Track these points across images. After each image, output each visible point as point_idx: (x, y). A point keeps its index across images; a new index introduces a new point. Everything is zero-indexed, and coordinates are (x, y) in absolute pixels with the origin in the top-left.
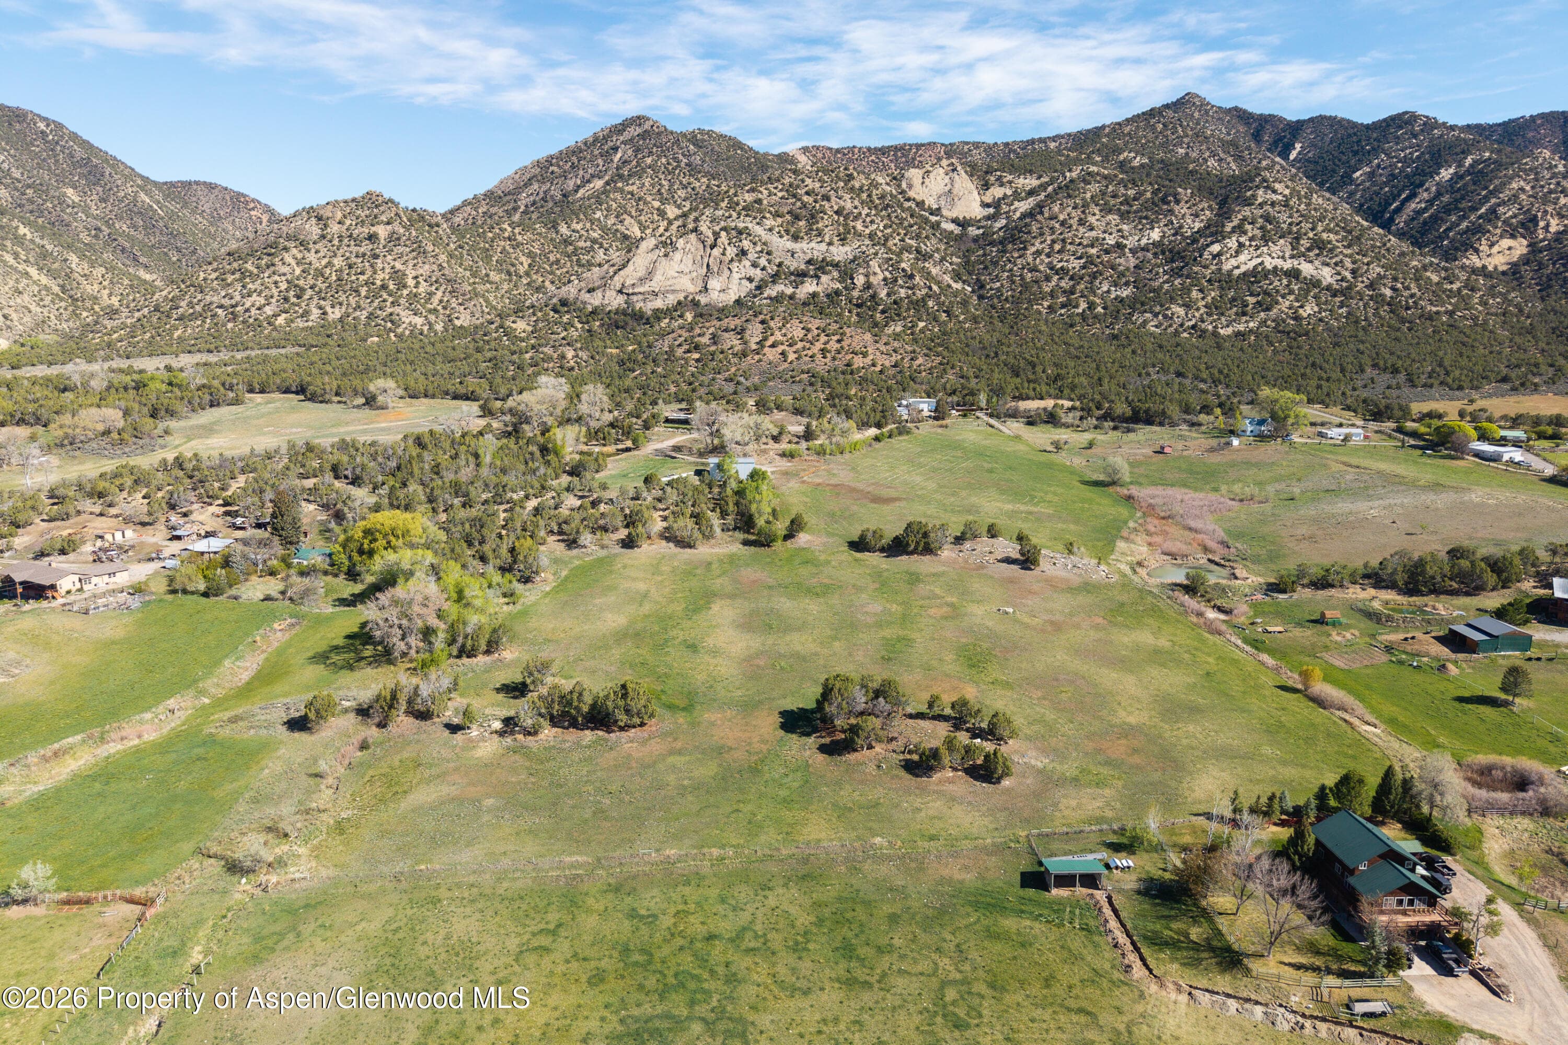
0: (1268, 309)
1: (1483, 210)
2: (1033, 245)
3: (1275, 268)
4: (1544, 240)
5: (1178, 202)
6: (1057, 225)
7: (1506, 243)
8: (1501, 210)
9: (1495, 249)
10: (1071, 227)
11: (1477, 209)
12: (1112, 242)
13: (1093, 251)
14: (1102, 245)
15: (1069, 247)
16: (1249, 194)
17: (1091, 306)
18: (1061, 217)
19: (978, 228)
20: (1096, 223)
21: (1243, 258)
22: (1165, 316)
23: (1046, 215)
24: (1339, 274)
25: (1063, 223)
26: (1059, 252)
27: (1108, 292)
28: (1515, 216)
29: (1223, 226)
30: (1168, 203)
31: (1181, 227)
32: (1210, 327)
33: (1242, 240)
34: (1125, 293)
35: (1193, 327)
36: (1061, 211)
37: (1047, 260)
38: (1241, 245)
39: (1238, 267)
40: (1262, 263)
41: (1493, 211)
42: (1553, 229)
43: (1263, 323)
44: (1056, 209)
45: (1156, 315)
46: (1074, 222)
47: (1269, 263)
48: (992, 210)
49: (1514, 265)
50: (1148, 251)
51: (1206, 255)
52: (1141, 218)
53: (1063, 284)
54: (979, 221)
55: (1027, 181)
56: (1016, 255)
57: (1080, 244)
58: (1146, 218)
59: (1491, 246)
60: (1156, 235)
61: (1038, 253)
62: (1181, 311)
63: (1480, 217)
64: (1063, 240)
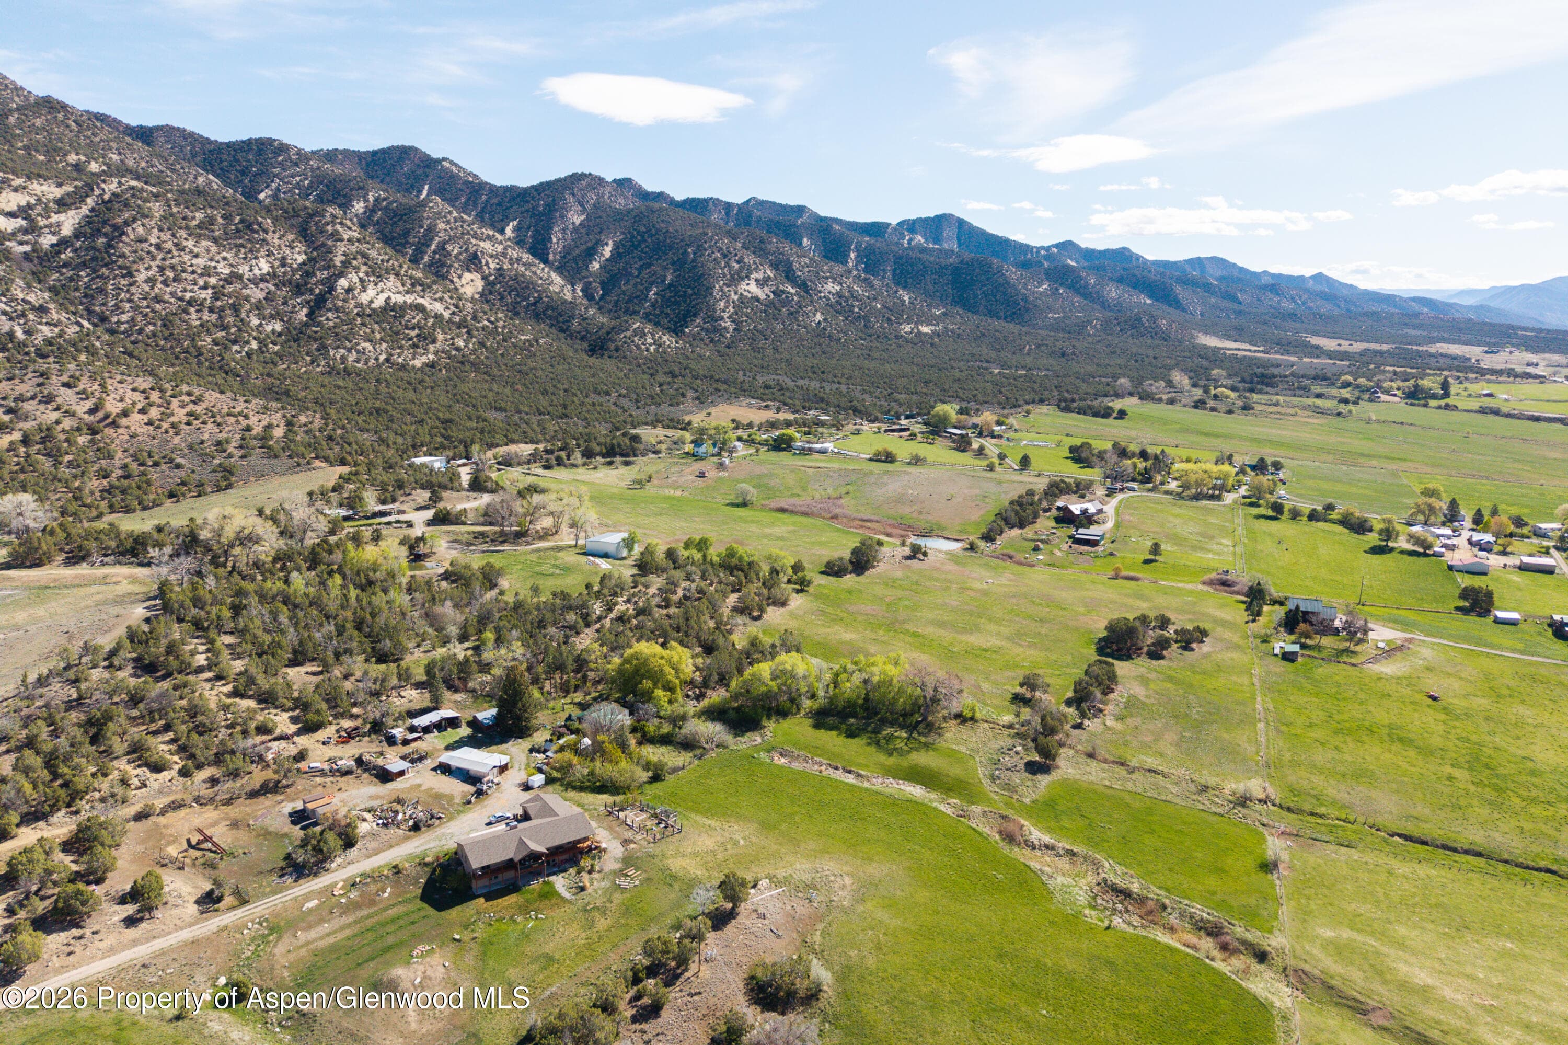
0: (434, 341)
1: (433, 247)
2: (138, 271)
3: (405, 302)
4: (490, 275)
5: (266, 232)
6: (152, 249)
7: (467, 276)
8: (449, 247)
9: (464, 281)
10: (170, 252)
11: (429, 246)
12: (227, 271)
13: (213, 281)
14: (217, 274)
15: (184, 275)
16: (329, 228)
17: (261, 342)
18: (153, 240)
19: (21, 243)
20: (196, 250)
21: (371, 292)
22: (358, 352)
23: (132, 237)
24: (447, 308)
25: (158, 247)
26: (175, 280)
27: (261, 325)
28: (460, 254)
29: (331, 260)
30: (257, 232)
31: (284, 258)
32: (400, 360)
33: (361, 275)
34: (278, 327)
35: (387, 360)
36: (149, 231)
37: (168, 289)
38: (361, 280)
39: (372, 302)
40: (389, 298)
41: (442, 247)
42: (492, 266)
43: (436, 353)
44: (141, 230)
45: (349, 350)
46: (169, 245)
47: (399, 299)
48: (20, 222)
49: (482, 294)
50: (267, 282)
51: (339, 290)
52: (236, 246)
53: (205, 318)
54: (13, 234)
55: (45, 188)
56: (124, 282)
57: (193, 272)
58: (242, 246)
59: (460, 277)
60: (264, 266)
61: (151, 281)
62: (368, 345)
63: (434, 252)
64: (173, 267)
